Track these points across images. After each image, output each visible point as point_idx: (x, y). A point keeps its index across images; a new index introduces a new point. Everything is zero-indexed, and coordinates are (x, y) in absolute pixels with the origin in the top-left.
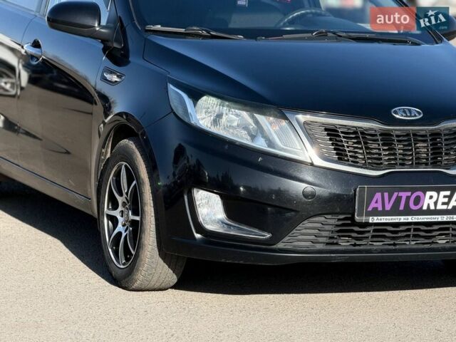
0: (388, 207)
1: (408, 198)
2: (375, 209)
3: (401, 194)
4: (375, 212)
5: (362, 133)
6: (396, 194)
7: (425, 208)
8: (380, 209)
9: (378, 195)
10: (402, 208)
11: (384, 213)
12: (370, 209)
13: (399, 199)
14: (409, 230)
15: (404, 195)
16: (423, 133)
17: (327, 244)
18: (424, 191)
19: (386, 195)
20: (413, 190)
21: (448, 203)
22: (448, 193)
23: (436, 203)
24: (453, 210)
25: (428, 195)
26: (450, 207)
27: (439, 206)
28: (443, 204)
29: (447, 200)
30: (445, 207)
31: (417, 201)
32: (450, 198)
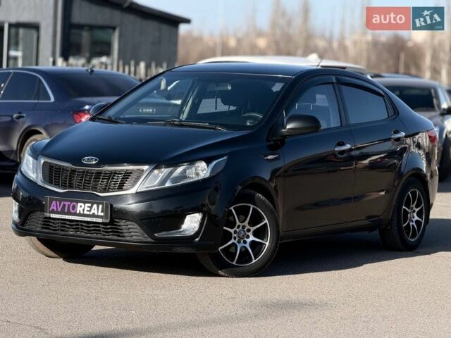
0: (59, 210)
1: (69, 206)
2: (53, 210)
3: (65, 203)
4: (53, 212)
5: (63, 169)
6: (62, 203)
7: (78, 212)
8: (55, 210)
9: (54, 202)
10: (66, 211)
11: (57, 213)
12: (51, 209)
13: (64, 205)
14: (78, 225)
15: (67, 203)
16: (80, 170)
17: (42, 228)
18: (77, 202)
19: (58, 202)
20: (71, 201)
21: (90, 211)
22: (90, 205)
23: (83, 210)
24: (94, 216)
25: (79, 204)
26: (91, 213)
27: (86, 212)
28: (88, 211)
29: (89, 209)
30: (88, 213)
31: (74, 207)
32: (91, 207)
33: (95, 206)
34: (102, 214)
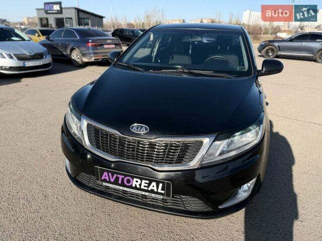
0: (112, 180)
1: (123, 179)
2: (105, 179)
3: (118, 176)
4: (105, 181)
6: (115, 175)
7: (134, 186)
8: (108, 180)
9: (106, 173)
10: (120, 182)
11: (110, 182)
12: (102, 178)
13: (117, 178)
15: (121, 177)
18: (133, 178)
19: (110, 174)
20: (126, 176)
21: (148, 187)
22: (148, 182)
23: (140, 185)
24: (152, 191)
25: (135, 180)
26: (150, 189)
27: (142, 187)
28: (145, 186)
29: (147, 185)
30: (146, 188)
31: (128, 181)
32: (149, 184)
33: (154, 184)
34: (163, 192)
